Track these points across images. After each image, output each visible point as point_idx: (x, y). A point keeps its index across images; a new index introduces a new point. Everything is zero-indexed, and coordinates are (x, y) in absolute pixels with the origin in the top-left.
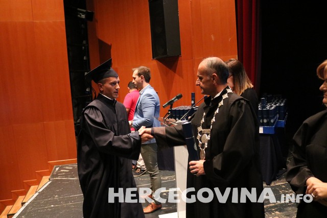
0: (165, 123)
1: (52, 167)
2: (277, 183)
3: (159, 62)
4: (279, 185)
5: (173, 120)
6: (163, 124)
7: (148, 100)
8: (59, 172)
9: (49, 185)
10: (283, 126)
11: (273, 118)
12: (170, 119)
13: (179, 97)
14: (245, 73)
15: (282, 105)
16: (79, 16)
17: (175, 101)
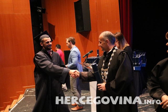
0: (84, 66)
1: (25, 90)
2: (142, 96)
3: (80, 34)
7: (74, 54)
8: (28, 92)
9: (23, 99)
10: (145, 66)
11: (140, 62)
12: (87, 63)
13: (91, 52)
15: (144, 55)
16: (38, 11)
17: (89, 54)
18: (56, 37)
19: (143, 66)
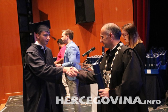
0: (84, 67)
1: (7, 97)
2: (161, 108)
3: (80, 26)
4: (163, 109)
5: (90, 65)
6: (83, 67)
7: (72, 50)
8: (12, 101)
9: (5, 109)
10: (165, 69)
11: (157, 63)
12: (87, 64)
13: (93, 49)
14: (138, 34)
15: (164, 54)
17: (90, 52)
19: (162, 69)
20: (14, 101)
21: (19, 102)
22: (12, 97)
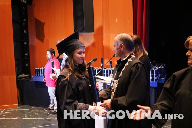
8: (4, 114)
10: (163, 82)
11: (156, 76)
13: (95, 60)
15: (163, 67)
16: (21, 1)
17: (92, 63)
18: (45, 38)
19: (160, 82)
20: (6, 114)
21: (11, 115)
22: (4, 110)
